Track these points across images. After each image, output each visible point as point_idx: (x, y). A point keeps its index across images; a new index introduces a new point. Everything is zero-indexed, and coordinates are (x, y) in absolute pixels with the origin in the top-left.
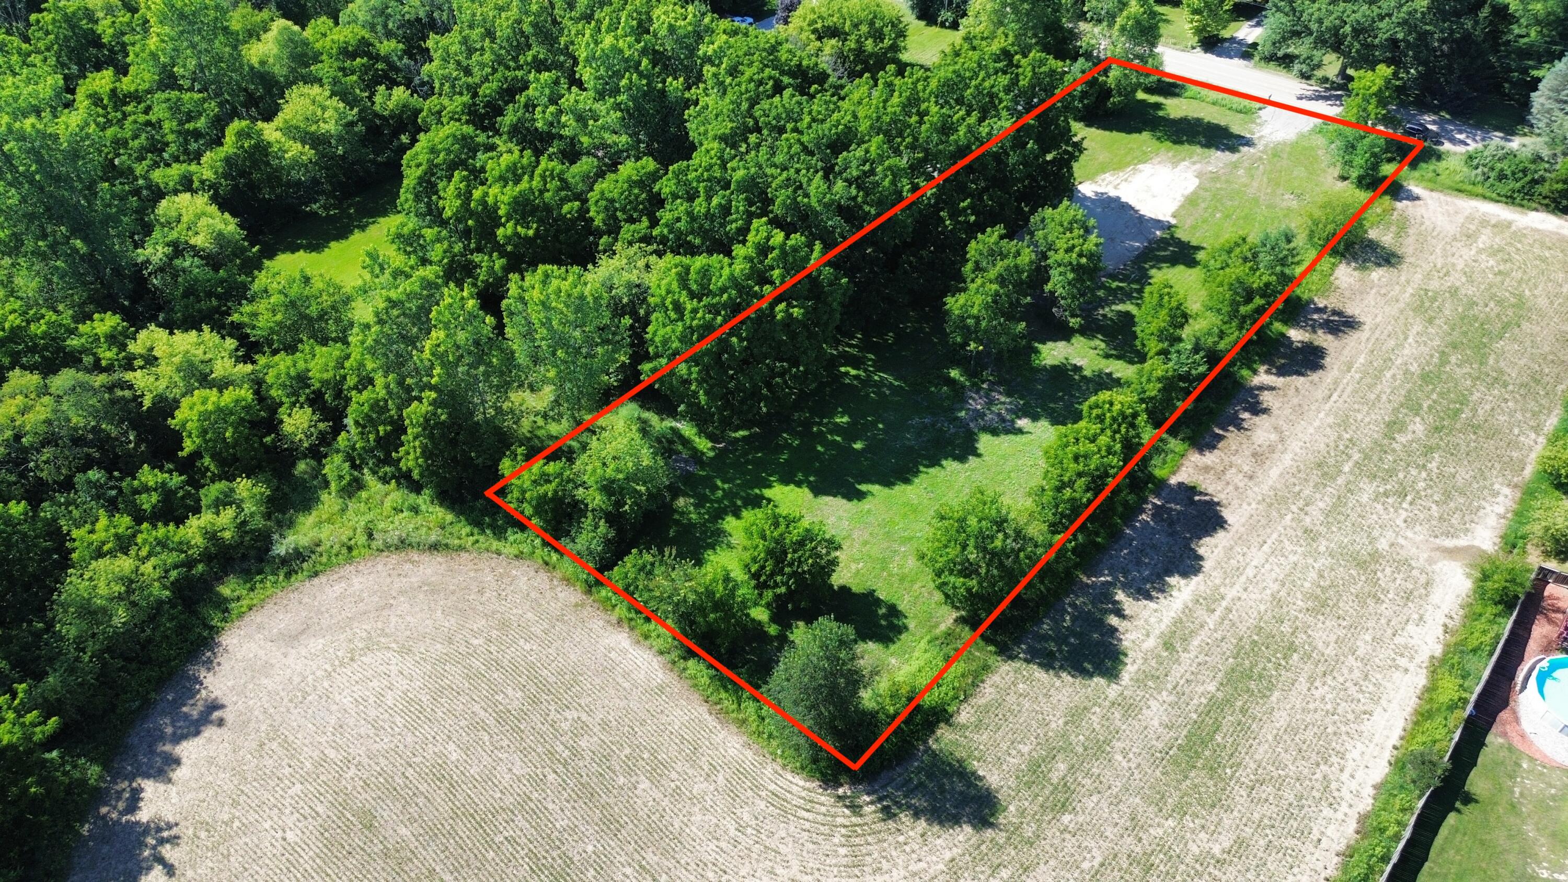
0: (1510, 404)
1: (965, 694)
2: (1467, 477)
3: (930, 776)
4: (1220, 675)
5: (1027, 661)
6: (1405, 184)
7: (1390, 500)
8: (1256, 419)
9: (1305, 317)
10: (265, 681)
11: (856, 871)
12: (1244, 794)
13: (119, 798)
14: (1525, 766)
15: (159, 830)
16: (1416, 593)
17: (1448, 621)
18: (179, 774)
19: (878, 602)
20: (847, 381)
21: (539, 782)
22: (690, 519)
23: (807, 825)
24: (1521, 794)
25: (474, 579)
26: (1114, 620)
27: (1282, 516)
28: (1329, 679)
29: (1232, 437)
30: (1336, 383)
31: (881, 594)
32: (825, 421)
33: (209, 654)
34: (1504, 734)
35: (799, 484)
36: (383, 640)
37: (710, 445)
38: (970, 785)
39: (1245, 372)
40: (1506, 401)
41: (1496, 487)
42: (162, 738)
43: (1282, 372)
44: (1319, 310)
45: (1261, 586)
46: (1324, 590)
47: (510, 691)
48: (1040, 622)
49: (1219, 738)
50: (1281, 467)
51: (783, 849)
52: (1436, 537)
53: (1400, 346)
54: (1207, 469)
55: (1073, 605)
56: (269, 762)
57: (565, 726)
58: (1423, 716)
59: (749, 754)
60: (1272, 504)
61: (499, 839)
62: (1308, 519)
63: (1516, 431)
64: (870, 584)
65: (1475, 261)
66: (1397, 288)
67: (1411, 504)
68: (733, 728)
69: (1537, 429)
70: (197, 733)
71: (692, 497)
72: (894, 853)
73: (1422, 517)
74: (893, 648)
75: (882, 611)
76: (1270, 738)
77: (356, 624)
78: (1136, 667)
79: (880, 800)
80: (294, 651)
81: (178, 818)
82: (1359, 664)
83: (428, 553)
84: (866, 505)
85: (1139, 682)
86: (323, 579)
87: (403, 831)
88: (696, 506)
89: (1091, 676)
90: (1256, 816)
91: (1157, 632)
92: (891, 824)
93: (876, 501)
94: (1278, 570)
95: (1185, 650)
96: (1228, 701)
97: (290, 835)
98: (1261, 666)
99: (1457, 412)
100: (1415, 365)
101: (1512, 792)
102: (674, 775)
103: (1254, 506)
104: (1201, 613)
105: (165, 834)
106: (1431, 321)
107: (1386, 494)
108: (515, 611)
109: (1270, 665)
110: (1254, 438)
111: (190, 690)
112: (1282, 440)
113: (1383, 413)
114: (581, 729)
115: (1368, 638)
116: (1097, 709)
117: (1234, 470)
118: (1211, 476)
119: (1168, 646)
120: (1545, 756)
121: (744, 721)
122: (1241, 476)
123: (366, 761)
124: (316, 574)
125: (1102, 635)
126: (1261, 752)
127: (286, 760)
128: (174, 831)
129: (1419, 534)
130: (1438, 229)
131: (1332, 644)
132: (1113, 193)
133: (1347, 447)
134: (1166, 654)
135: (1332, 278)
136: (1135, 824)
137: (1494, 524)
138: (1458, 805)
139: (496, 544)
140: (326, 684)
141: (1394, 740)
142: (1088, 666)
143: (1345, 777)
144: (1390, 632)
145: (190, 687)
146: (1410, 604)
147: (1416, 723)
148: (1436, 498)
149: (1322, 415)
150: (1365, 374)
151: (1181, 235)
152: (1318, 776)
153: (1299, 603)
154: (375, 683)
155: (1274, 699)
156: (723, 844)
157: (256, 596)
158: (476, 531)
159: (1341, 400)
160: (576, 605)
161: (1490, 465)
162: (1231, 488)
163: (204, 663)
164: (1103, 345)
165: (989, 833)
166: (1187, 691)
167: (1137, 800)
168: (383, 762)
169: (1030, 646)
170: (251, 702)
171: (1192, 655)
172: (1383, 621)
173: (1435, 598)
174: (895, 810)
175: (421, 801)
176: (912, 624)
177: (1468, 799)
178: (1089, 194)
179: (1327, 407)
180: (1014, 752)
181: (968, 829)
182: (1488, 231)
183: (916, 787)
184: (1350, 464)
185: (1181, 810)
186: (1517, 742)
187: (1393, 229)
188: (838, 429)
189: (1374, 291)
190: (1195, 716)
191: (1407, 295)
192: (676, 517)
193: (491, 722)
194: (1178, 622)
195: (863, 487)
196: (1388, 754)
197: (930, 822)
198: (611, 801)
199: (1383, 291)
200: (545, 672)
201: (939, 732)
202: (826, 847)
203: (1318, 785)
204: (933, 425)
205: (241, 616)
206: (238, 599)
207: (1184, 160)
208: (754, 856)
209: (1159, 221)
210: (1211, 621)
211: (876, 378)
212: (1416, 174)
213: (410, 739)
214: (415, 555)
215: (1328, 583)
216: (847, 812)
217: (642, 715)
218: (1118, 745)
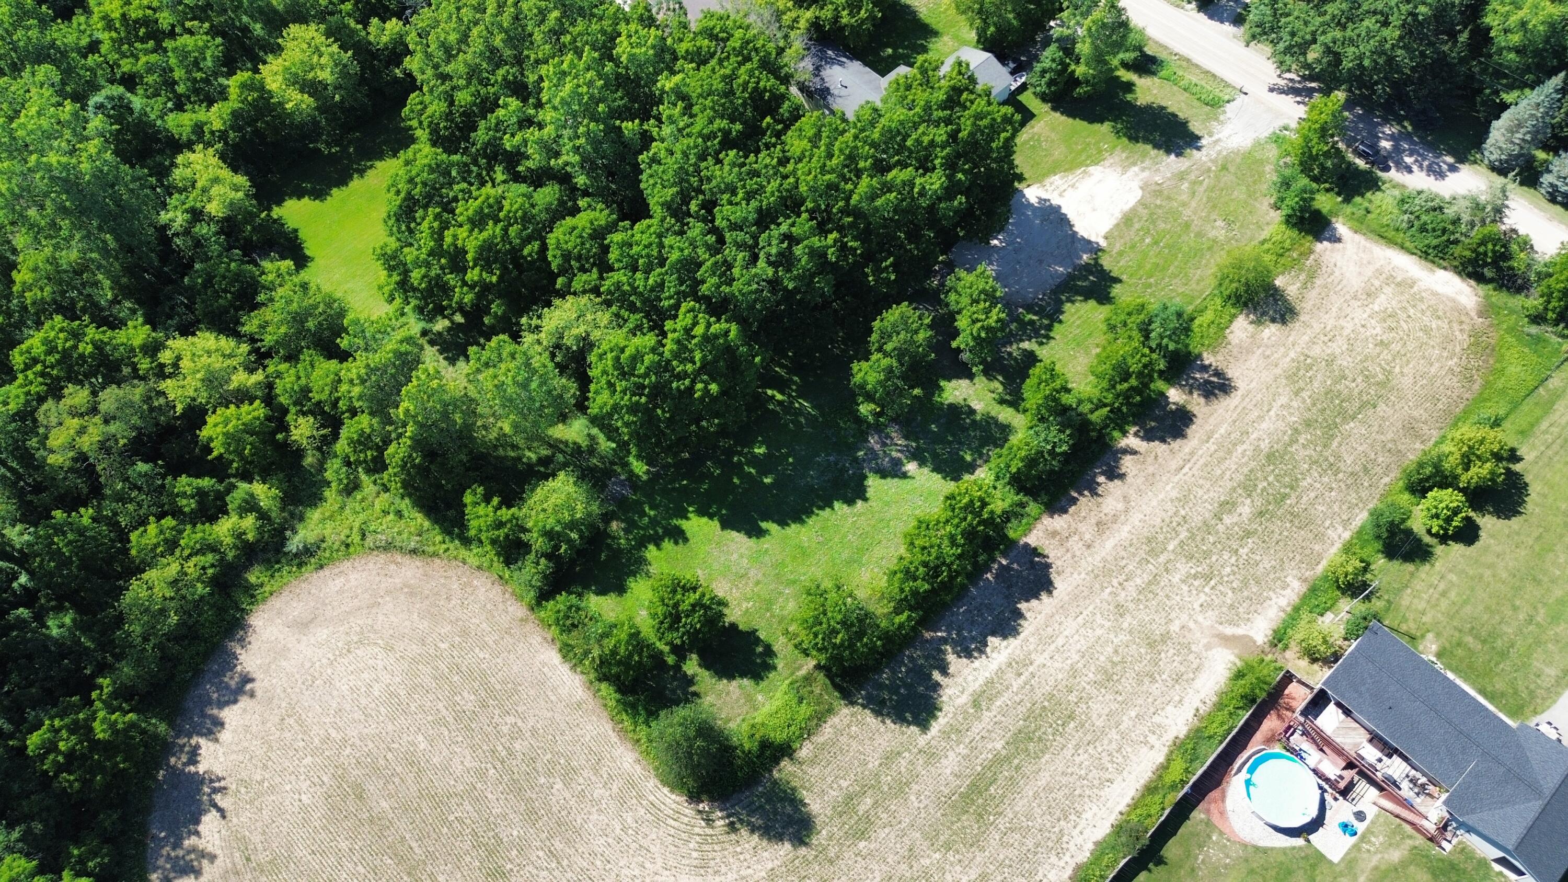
0: (1333, 494)
1: (807, 732)
2: (1268, 566)
3: (769, 801)
4: (1008, 735)
5: (864, 707)
6: (1334, 220)
7: (1196, 583)
8: (1111, 485)
9: (1188, 375)
10: (284, 663)
11: (702, 871)
12: (997, 837)
13: (182, 751)
14: (1214, 838)
15: (211, 781)
16: (1185, 677)
17: (1200, 705)
18: (225, 736)
19: (758, 640)
20: (771, 407)
21: (481, 774)
22: (619, 544)
23: (672, 832)
24: (1203, 861)
25: (444, 585)
26: (936, 676)
27: (1103, 589)
28: (1091, 749)
29: (1085, 502)
30: (1192, 454)
31: (762, 635)
32: (746, 450)
33: (241, 633)
34: (1208, 811)
35: (711, 517)
36: (372, 636)
37: (646, 468)
38: (797, 810)
39: (1116, 434)
40: (1332, 489)
41: (1289, 579)
42: (210, 702)
43: (1149, 436)
44: (1205, 368)
45: (1065, 655)
46: (1114, 664)
47: (465, 694)
48: (880, 671)
49: (992, 789)
50: (1118, 539)
51: (652, 849)
52: (1221, 624)
53: (1261, 418)
54: (1054, 534)
55: (911, 658)
56: (288, 735)
57: (505, 729)
58: (1150, 789)
59: (638, 768)
60: (1097, 576)
61: (451, 818)
62: (1123, 594)
63: (1327, 523)
64: (755, 625)
65: (1363, 326)
66: (1282, 349)
67: (1213, 588)
68: (630, 746)
69: (1346, 523)
70: (235, 702)
71: (622, 521)
72: (731, 860)
73: (1217, 601)
74: (763, 684)
75: (760, 649)
76: (1031, 793)
77: (352, 619)
78: (946, 720)
79: (728, 816)
80: (305, 638)
81: (224, 774)
82: (1118, 737)
83: (408, 556)
84: (765, 543)
85: (945, 734)
86: (326, 572)
87: (384, 804)
88: (627, 531)
89: (909, 724)
90: (1002, 857)
91: (971, 690)
92: (733, 837)
93: (773, 541)
94: (1083, 642)
95: (988, 709)
96: (1008, 759)
97: (304, 797)
98: (1043, 730)
99: (1285, 497)
100: (1267, 441)
101: (1197, 859)
102: (581, 780)
103: (1083, 576)
104: (1010, 675)
105: (217, 785)
106: (1297, 394)
107: (1195, 577)
108: (474, 620)
109: (1050, 730)
110: (1104, 506)
111: (228, 663)
112: (1127, 511)
113: (1219, 493)
114: (516, 733)
115: (1133, 714)
116: (906, 754)
117: (1076, 538)
118: (1055, 542)
119: (976, 704)
120: (1234, 832)
121: (638, 741)
122: (1081, 543)
123: (358, 742)
124: (321, 567)
125: (927, 689)
126: (1021, 805)
127: (300, 736)
128: (222, 784)
129: (1208, 619)
130: (1344, 282)
131: (1104, 717)
132: (1055, 201)
133: (1179, 524)
134: (972, 711)
135: (1228, 331)
136: (912, 854)
137: (1273, 616)
138: (1151, 866)
139: (463, 553)
140: (329, 671)
141: (1122, 807)
142: (908, 716)
143: (1075, 833)
144: (1152, 710)
145: (230, 661)
146: (1177, 687)
147: (1143, 796)
148: (1234, 585)
149: (1168, 488)
150: (1220, 446)
151: (1106, 262)
152: (1056, 829)
153: (1091, 675)
154: (365, 675)
155: (1043, 760)
156: (610, 840)
157: (275, 584)
158: (447, 539)
159: (1190, 474)
160: (522, 620)
161: (1291, 555)
162: (1069, 555)
163: (239, 640)
164: (1000, 389)
165: (803, 851)
166: (980, 746)
167: (918, 835)
168: (371, 745)
169: (868, 693)
170: (274, 681)
171: (991, 714)
172: (1150, 700)
173: (1198, 684)
174: (738, 826)
175: (397, 780)
176: (780, 666)
177: (1160, 862)
178: (1033, 200)
179: (1176, 479)
180: (835, 786)
181: (788, 846)
182: (1388, 290)
183: (757, 809)
184: (1176, 542)
185: (948, 847)
186: (1215, 819)
187: (1303, 277)
188: (754, 461)
189: (1260, 351)
190: (979, 768)
191: (1288, 359)
192: (609, 541)
193: (451, 720)
194: (990, 683)
195: (764, 525)
196: (1113, 818)
197: (761, 836)
198: (534, 796)
199: (1268, 353)
200: (493, 680)
201: (782, 764)
202: (684, 850)
203: (1053, 837)
204: (836, 464)
205: (264, 600)
206: (262, 585)
207: (1134, 164)
208: (631, 852)
209: (1089, 242)
210: (1016, 684)
211: (797, 405)
212: (1348, 209)
213: (390, 727)
214: (398, 557)
215: (1119, 659)
216: (703, 824)
217: (563, 726)
218: (915, 787)
